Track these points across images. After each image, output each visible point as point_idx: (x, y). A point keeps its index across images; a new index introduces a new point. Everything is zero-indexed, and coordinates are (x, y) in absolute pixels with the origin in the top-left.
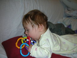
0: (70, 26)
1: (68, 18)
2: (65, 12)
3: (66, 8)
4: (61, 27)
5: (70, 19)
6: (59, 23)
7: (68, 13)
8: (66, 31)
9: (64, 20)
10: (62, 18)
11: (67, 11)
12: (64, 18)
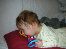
0: (64, 20)
1: (62, 13)
2: (59, 8)
3: (60, 4)
4: (56, 21)
5: (64, 14)
6: (54, 17)
7: (62, 8)
8: (60, 24)
9: (58, 15)
10: (57, 14)
11: (61, 7)
12: (58, 13)
